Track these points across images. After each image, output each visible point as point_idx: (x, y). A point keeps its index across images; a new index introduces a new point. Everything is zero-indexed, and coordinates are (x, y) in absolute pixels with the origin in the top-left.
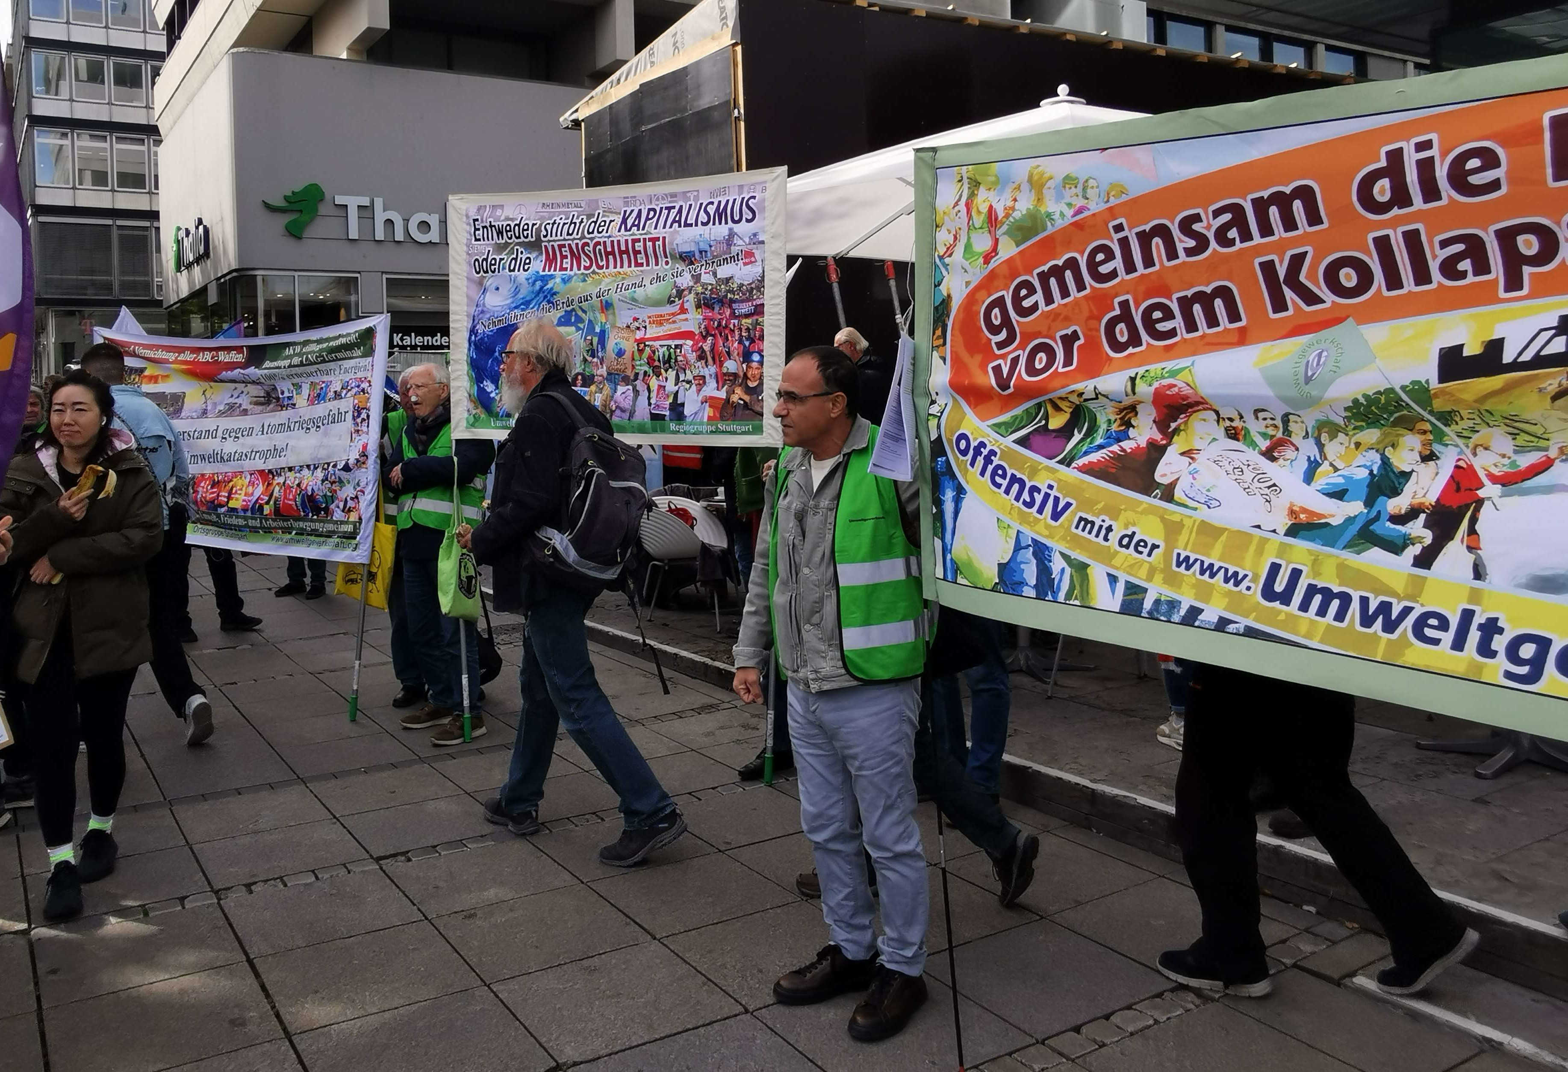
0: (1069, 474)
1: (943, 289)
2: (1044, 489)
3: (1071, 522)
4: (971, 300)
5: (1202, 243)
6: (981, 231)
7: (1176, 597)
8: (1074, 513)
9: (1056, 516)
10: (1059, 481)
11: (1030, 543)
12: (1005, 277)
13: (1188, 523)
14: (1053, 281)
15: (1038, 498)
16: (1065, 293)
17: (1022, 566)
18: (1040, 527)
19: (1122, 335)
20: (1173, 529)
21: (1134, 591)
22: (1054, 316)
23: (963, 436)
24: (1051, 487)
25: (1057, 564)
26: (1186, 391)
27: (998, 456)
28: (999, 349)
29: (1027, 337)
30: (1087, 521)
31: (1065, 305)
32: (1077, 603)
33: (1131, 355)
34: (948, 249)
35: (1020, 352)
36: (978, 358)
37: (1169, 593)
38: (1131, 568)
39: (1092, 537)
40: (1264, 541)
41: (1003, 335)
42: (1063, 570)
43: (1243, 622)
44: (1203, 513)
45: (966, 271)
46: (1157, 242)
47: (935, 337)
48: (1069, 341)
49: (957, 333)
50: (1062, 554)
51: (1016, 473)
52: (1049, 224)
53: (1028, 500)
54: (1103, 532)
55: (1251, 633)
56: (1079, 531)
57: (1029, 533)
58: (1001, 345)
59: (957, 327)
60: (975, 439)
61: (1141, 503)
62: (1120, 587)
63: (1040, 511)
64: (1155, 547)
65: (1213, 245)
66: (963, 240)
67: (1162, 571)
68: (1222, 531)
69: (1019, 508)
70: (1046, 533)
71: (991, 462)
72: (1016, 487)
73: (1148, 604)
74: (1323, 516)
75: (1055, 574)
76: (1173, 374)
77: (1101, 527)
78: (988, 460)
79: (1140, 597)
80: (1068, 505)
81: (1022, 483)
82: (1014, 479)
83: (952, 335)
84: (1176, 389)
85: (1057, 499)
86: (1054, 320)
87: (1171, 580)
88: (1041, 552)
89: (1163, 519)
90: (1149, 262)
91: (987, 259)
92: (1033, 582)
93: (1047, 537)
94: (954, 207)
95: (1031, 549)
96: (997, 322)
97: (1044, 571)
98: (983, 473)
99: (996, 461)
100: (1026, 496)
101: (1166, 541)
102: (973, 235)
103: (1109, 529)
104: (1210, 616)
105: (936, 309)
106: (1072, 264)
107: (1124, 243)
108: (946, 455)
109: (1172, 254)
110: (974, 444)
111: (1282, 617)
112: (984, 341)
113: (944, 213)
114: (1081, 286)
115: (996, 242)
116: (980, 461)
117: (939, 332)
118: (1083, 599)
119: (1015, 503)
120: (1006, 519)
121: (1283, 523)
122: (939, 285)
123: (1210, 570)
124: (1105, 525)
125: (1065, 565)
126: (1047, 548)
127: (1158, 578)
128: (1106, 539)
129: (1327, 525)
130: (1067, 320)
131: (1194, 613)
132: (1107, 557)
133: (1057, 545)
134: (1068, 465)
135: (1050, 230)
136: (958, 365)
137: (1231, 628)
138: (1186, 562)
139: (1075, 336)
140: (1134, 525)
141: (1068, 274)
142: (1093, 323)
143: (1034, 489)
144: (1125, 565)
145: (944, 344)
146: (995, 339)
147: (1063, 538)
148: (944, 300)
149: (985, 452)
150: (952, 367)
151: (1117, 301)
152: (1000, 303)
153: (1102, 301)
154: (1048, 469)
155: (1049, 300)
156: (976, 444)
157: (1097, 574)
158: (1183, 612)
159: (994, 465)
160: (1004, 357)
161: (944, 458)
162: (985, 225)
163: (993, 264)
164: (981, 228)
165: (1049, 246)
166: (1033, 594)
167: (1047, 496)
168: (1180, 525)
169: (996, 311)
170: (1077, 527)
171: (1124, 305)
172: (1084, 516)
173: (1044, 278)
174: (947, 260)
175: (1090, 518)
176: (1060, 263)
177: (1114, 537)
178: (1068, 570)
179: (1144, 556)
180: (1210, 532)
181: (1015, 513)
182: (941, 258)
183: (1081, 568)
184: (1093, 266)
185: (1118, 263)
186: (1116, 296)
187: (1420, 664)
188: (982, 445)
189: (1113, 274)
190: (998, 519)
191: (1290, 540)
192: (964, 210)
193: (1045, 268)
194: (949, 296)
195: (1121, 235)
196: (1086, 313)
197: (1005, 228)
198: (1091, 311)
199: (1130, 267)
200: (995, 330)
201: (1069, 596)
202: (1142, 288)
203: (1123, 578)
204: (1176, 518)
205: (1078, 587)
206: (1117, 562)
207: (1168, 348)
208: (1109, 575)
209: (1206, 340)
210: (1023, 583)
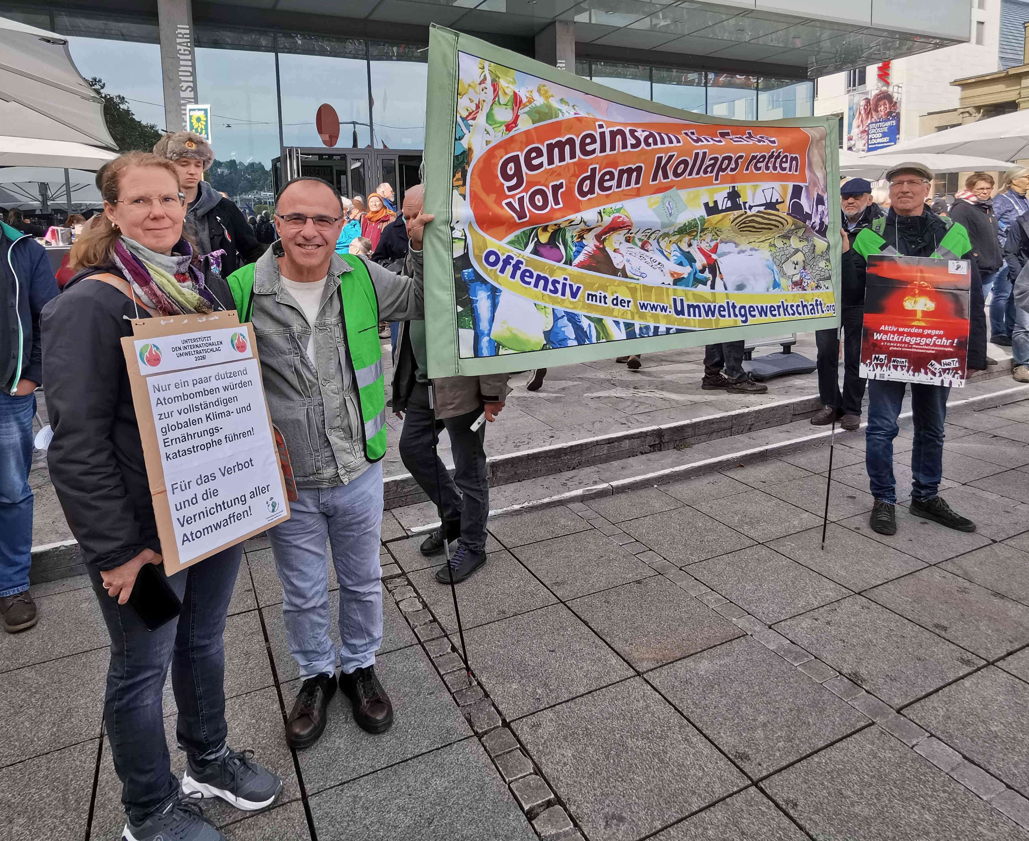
0: (573, 269)
1: (465, 143)
2: (562, 281)
3: (584, 297)
4: (490, 155)
5: (638, 144)
6: (505, 107)
7: (648, 324)
8: (584, 292)
9: (574, 295)
10: (570, 275)
11: (564, 314)
12: (522, 142)
13: (638, 287)
14: (556, 151)
15: (559, 287)
16: (562, 159)
17: (563, 329)
18: (567, 304)
19: (586, 187)
20: (633, 291)
21: (629, 326)
22: (552, 173)
23: (491, 253)
24: (565, 279)
25: (585, 323)
26: (626, 220)
27: (524, 264)
28: (509, 191)
29: (530, 184)
30: (593, 296)
31: (560, 166)
32: (604, 340)
33: (590, 199)
34: (470, 114)
35: (524, 194)
36: (493, 196)
37: (644, 323)
38: (623, 315)
39: (598, 303)
40: (667, 289)
41: (514, 182)
42: (589, 325)
43: (675, 327)
44: (642, 281)
45: (488, 133)
46: (619, 137)
47: (455, 179)
48: (556, 188)
49: (476, 177)
50: (585, 316)
51: (540, 273)
52: (560, 114)
53: (553, 289)
54: (603, 299)
55: (679, 331)
56: (590, 302)
57: (561, 309)
58: (510, 189)
59: (476, 172)
60: (503, 254)
61: (616, 280)
62: (622, 326)
63: (563, 294)
64: (629, 302)
65: (643, 144)
66: (486, 109)
67: (637, 313)
68: (652, 287)
69: (548, 295)
70: (572, 306)
71: (520, 268)
72: (542, 283)
73: (637, 331)
74: (681, 274)
75: (586, 328)
76: (618, 210)
77: (600, 297)
78: (516, 267)
79: (632, 328)
80: (579, 288)
81: (546, 280)
82: (539, 278)
83: (471, 178)
84: (621, 219)
85: (571, 286)
86: (551, 175)
87: (642, 316)
88: (573, 318)
89: (627, 287)
90: (613, 148)
91: (509, 127)
92: (573, 336)
93: (572, 308)
94: (480, 84)
95: (566, 318)
96: (510, 173)
97: (578, 329)
98: (513, 276)
99: (523, 267)
100: (550, 286)
101: (632, 298)
102: (496, 108)
103: (605, 297)
104: (662, 329)
105: (456, 158)
106: (571, 142)
107: (602, 135)
108: (472, 267)
109: (625, 146)
110: (502, 258)
111: (684, 321)
112: (498, 185)
113: (469, 85)
114: (573, 156)
115: (517, 117)
116: (509, 269)
117: (459, 175)
118: (606, 338)
119: (544, 292)
120: (542, 304)
121: (670, 280)
122: (460, 139)
123: (654, 308)
124: (602, 295)
125: (589, 322)
126: (576, 315)
127: (636, 316)
128: (606, 303)
129: (683, 278)
130: (559, 176)
131: (656, 328)
132: (610, 312)
133: (580, 312)
134: (571, 265)
135: (561, 118)
136: (476, 201)
137: (671, 331)
138: (643, 306)
139: (561, 186)
140: (616, 293)
141: (567, 148)
142: (574, 179)
143: (555, 282)
144: (620, 314)
145: (464, 184)
146: (507, 184)
147: (583, 307)
148: (464, 152)
149: (513, 262)
150: (471, 202)
151: (591, 167)
152: (515, 159)
153: (582, 166)
154: (559, 268)
155: (551, 162)
156: (505, 257)
157: (608, 322)
158: (652, 330)
159: (522, 270)
160: (513, 196)
161: (470, 270)
162: (510, 103)
163: (512, 133)
164: (506, 105)
165: (557, 128)
166: (575, 343)
167: (564, 285)
168: (635, 288)
169: (512, 165)
170: (588, 300)
171: (593, 170)
172: (590, 292)
173: (550, 148)
174: (471, 122)
175: (593, 293)
176: (564, 140)
177: (609, 301)
178: (592, 325)
179: (626, 308)
180: (647, 289)
181: (547, 299)
182: (464, 119)
183: (599, 321)
184: (583, 145)
185: (597, 146)
186: (591, 164)
187: (724, 326)
188: (510, 257)
189: (594, 151)
190: (535, 304)
191: (675, 287)
192: (491, 89)
193: (553, 141)
194: (470, 149)
195: (602, 130)
196: (572, 172)
197: (527, 109)
198: (575, 171)
199: (603, 150)
200: (508, 178)
201: (598, 338)
202: (605, 162)
203: (621, 321)
204: (632, 285)
205: (601, 332)
206: (615, 314)
207: (607, 196)
208: (614, 321)
209: (624, 193)
210: (566, 339)
